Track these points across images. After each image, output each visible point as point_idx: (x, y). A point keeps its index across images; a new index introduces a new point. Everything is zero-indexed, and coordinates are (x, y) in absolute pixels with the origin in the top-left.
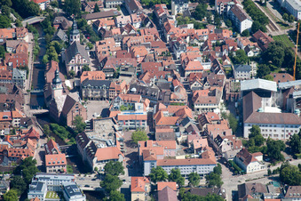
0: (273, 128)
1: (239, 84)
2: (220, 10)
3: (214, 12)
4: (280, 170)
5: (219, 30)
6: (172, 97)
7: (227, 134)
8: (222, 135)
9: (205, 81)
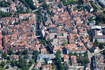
0: (101, 39)
1: (91, 27)
2: (84, 6)
4: (103, 51)
5: (85, 12)
6: (73, 31)
7: (89, 42)
8: (87, 42)
9: (82, 26)
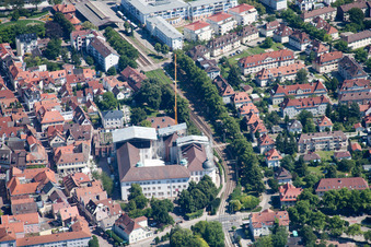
0: (156, 186)
1: (110, 134)
2: (77, 45)
3: (70, 48)
4: (169, 236)
5: (79, 70)
6: (28, 158)
7: (101, 198)
8: (95, 200)
9: (68, 134)
